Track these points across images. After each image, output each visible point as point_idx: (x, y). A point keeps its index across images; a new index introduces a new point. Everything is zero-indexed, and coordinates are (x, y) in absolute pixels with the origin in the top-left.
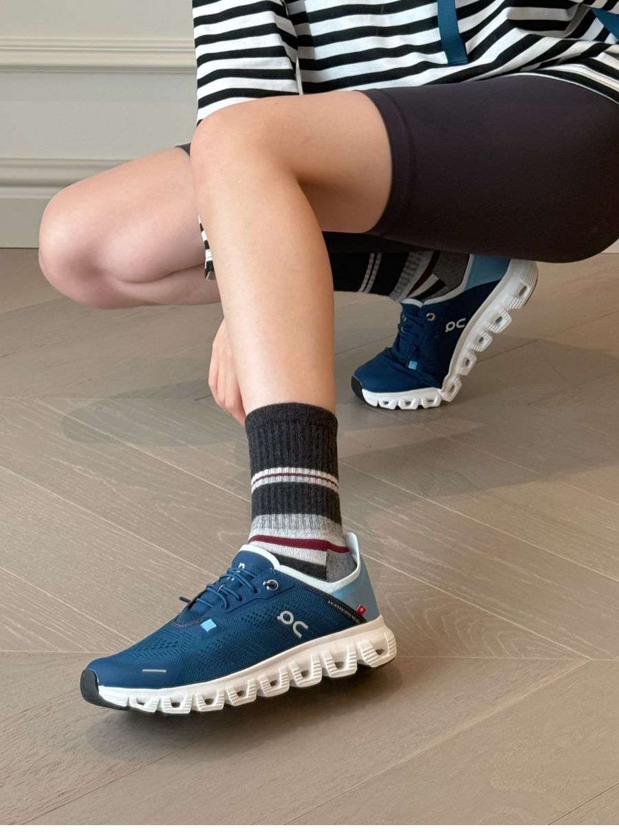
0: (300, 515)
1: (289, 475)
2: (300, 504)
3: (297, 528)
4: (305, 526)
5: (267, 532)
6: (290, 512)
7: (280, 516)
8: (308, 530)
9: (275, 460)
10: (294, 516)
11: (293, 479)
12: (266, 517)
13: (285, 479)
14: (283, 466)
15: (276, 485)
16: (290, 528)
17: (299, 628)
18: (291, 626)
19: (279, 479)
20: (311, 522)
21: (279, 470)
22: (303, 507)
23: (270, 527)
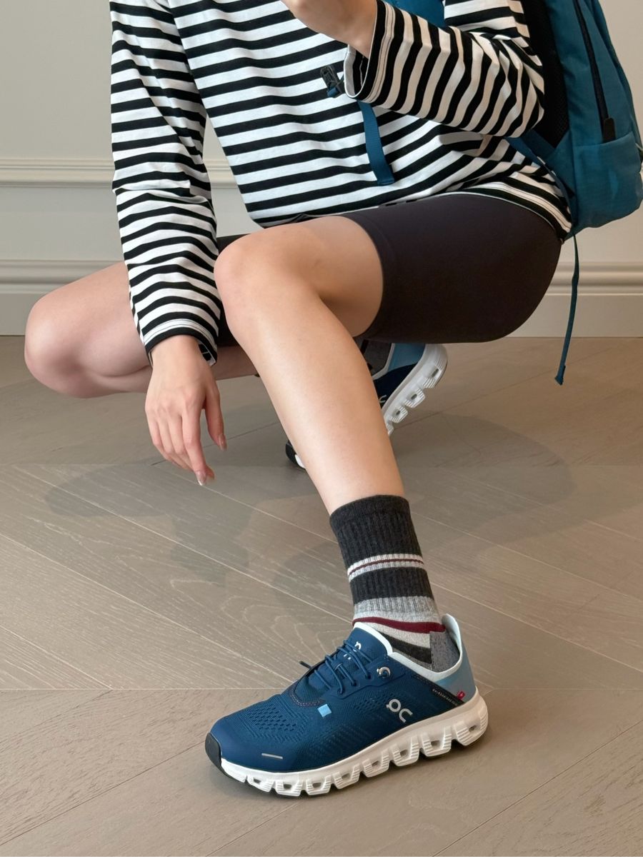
0: (404, 598)
1: (388, 561)
2: (402, 587)
3: (403, 611)
4: (410, 609)
5: (376, 614)
6: (394, 595)
7: (386, 600)
8: (414, 614)
9: (374, 549)
10: (399, 600)
11: (392, 565)
12: (374, 600)
13: (386, 565)
14: (381, 553)
15: (378, 572)
16: (397, 611)
17: (405, 715)
18: (398, 713)
19: (380, 566)
20: (415, 605)
21: (378, 558)
22: (406, 590)
23: (379, 610)
